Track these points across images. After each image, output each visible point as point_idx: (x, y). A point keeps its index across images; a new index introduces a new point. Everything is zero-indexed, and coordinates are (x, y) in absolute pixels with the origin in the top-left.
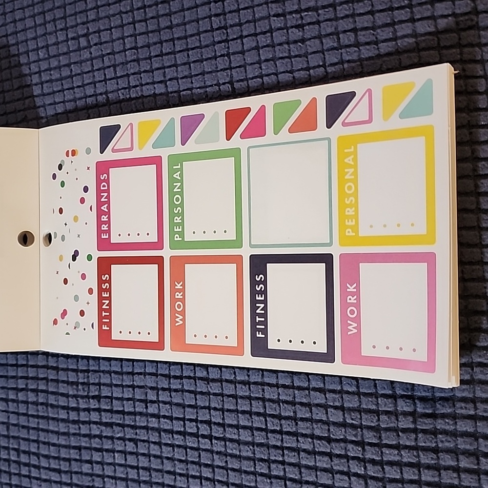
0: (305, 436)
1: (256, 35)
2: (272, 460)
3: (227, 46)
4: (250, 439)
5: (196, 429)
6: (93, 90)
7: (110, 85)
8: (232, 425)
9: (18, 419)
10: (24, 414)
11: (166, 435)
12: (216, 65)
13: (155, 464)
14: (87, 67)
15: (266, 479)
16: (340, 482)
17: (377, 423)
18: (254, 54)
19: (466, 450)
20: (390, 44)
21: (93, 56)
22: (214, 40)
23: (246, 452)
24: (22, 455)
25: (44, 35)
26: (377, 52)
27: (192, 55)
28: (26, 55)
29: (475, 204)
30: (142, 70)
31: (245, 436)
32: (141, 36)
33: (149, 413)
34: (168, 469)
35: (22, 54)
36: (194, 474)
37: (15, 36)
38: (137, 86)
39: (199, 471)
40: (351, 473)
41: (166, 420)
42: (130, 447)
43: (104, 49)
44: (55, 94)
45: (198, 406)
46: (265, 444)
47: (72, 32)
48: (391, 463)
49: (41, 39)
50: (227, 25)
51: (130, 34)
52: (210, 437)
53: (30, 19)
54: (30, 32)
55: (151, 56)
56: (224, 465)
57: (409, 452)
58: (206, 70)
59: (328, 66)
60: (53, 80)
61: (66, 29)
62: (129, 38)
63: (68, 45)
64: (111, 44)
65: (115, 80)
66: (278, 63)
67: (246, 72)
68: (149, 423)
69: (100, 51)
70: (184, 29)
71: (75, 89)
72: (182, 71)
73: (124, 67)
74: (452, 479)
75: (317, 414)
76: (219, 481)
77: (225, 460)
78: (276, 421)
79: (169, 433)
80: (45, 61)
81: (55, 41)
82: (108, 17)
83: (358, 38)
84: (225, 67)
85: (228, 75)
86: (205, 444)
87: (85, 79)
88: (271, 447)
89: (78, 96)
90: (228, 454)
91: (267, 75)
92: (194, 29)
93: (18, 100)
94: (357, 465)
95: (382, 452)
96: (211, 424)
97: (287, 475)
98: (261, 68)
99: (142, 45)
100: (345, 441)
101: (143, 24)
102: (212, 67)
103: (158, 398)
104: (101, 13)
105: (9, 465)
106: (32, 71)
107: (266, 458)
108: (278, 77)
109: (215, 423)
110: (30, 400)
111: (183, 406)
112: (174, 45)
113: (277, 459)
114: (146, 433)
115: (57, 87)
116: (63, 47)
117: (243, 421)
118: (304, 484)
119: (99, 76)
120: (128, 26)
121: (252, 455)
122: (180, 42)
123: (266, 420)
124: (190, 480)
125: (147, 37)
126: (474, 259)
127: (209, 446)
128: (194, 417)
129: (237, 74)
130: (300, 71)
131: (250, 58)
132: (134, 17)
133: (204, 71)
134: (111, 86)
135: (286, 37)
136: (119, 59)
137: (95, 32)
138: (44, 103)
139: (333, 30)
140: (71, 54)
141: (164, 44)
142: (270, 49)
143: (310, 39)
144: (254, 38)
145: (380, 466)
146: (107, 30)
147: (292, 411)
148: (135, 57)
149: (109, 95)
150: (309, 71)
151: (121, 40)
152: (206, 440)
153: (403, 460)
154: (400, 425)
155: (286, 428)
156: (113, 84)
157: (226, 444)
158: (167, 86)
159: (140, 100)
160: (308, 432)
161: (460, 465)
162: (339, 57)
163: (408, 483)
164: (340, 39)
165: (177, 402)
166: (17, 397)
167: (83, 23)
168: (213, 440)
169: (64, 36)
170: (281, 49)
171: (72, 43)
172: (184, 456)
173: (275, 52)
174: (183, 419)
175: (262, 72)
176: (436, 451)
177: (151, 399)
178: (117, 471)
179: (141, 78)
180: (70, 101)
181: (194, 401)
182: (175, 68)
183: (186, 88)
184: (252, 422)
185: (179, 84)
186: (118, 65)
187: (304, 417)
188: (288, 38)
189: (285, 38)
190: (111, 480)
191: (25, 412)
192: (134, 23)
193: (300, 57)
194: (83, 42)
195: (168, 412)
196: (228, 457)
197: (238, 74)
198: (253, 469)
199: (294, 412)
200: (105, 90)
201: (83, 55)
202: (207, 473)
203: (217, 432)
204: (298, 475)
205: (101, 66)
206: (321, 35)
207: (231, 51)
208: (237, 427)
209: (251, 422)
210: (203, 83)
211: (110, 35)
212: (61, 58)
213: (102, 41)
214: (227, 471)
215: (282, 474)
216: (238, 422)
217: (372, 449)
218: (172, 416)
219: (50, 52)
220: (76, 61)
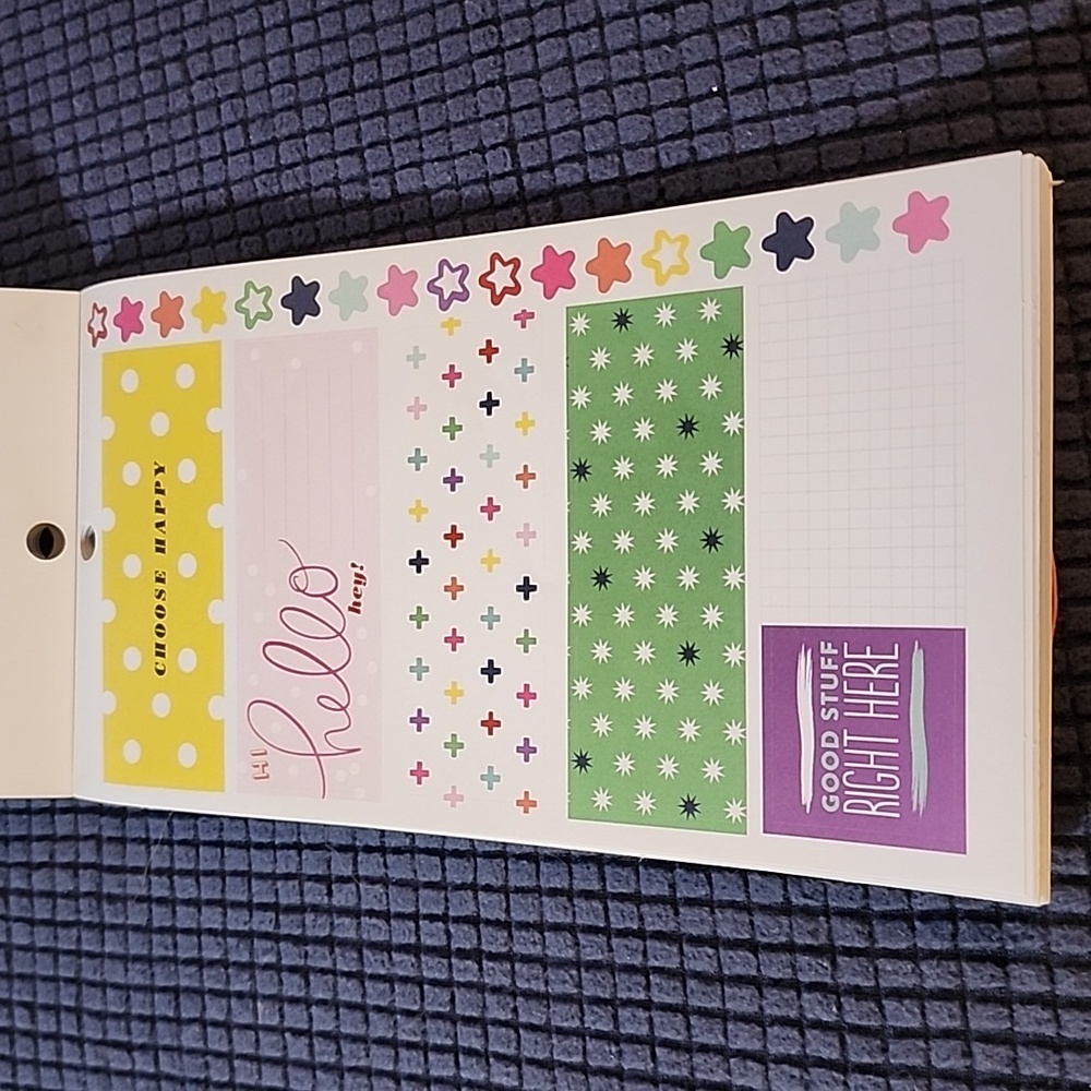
0: (697, 941)
1: (565, 33)
2: (621, 999)
3: (499, 63)
4: (570, 954)
5: (445, 937)
6: (198, 178)
7: (235, 165)
8: (528, 923)
9: (32, 933)
10: (45, 922)
11: (374, 955)
12: (476, 106)
13: (350, 1024)
14: (182, 129)
15: (609, 1045)
16: (781, 1044)
17: (863, 903)
18: (562, 77)
19: (1071, 956)
20: (871, 36)
21: (195, 103)
22: (469, 51)
23: (562, 983)
24: (41, 1015)
25: (86, 62)
26: (842, 56)
27: (419, 88)
28: (43, 110)
29: (1077, 390)
30: (307, 129)
31: (558, 947)
32: (304, 52)
33: (335, 907)
34: (380, 1034)
35: (34, 108)
36: (439, 1042)
37: (19, 68)
38: (296, 164)
39: (452, 1034)
40: (805, 1022)
41: (374, 921)
42: (292, 986)
43: (221, 85)
44: (110, 194)
45: (450, 884)
46: (605, 962)
47: (149, 53)
48: (899, 994)
49: (77, 71)
50: (500, 15)
51: (278, 49)
52: (477, 955)
53: (53, 30)
54: (52, 58)
55: (328, 96)
56: (510, 1017)
57: (938, 967)
58: (453, 118)
59: (732, 94)
60: (105, 162)
61: (135, 46)
62: (277, 59)
63: (140, 82)
64: (236, 74)
65: (247, 155)
66: (619, 93)
67: (543, 117)
68: (337, 930)
69: (211, 91)
70: (402, 31)
71: (157, 179)
72: (399, 125)
73: (266, 123)
74: (1040, 1024)
75: (724, 888)
76: (499, 1057)
77: (512, 1006)
78: (630, 907)
79: (382, 951)
80: (87, 122)
81: (111, 74)
82: (230, 14)
83: (799, 27)
84: (497, 110)
85: (503, 126)
86: (465, 971)
87: (177, 157)
88: (620, 971)
89: (161, 194)
90: (518, 992)
91: (592, 122)
92: (425, 29)
93: (27, 210)
94: (820, 1002)
95: (876, 969)
96: (479, 923)
97: (656, 1034)
98: (577, 105)
99: (307, 73)
100: (790, 948)
101: (310, 23)
102: (467, 110)
103: (356, 871)
104: (214, 6)
105: (12, 1043)
106: (58, 146)
107: (607, 996)
108: (616, 125)
109: (488, 922)
110: (59, 889)
111: (414, 886)
112: (379, 66)
113: (633, 996)
114: (327, 954)
115: (113, 176)
116: (128, 86)
117: (554, 913)
118: (698, 1051)
119: (209, 147)
120: (274, 31)
121: (575, 991)
122: (393, 60)
123: (606, 909)
124: (432, 1057)
125: (318, 52)
126: (1077, 514)
127: (475, 976)
128: (439, 911)
129: (523, 123)
130: (667, 107)
131: (552, 85)
132: (288, 11)
133: (447, 120)
134: (237, 167)
135: (633, 33)
136: (255, 105)
137: (199, 50)
138: (86, 215)
139: (741, 12)
140: (147, 102)
141: (357, 66)
142: (598, 62)
143: (689, 35)
144: (560, 40)
145: (874, 1000)
146: (227, 43)
147: (666, 882)
148: (292, 99)
149: (232, 188)
150: (688, 106)
151: (260, 64)
152: (469, 962)
153: (925, 986)
154: (916, 904)
155: (653, 923)
156: (241, 164)
157: (513, 967)
158: (363, 161)
159: (304, 196)
160: (705, 931)
161: (1058, 992)
162: (756, 71)
163: (938, 1038)
164: (756, 31)
165: (399, 877)
166: (30, 883)
167: (174, 32)
168: (484, 962)
169: (129, 62)
170: (622, 61)
171: (148, 76)
172: (416, 1002)
173: (610, 71)
174: (415, 917)
175: (580, 115)
176: (1001, 960)
177: (340, 874)
178: (262, 1043)
179: (305, 145)
180: (145, 206)
181: (440, 871)
182: (382, 119)
183: (407, 161)
184: (574, 913)
185: (391, 155)
186: (253, 121)
187: (692, 896)
188: (639, 36)
189: (631, 36)
190: (249, 1065)
191: (47, 916)
192: (288, 24)
193: (668, 78)
194: (173, 73)
195: (380, 901)
196: (520, 999)
197: (526, 122)
198: (576, 1024)
199: (670, 886)
200: (224, 178)
201: (174, 102)
202: (470, 1037)
203: (494, 941)
204: (682, 1031)
205: (213, 125)
206: (715, 25)
207: (507, 74)
208: (540, 927)
209: (570, 914)
210: (446, 147)
211: (234, 53)
212: (123, 111)
213: (217, 69)
214: (517, 1032)
215: (644, 1030)
216: (542, 915)
217: (854, 962)
218: (389, 910)
219: (98, 100)
220: (157, 117)
